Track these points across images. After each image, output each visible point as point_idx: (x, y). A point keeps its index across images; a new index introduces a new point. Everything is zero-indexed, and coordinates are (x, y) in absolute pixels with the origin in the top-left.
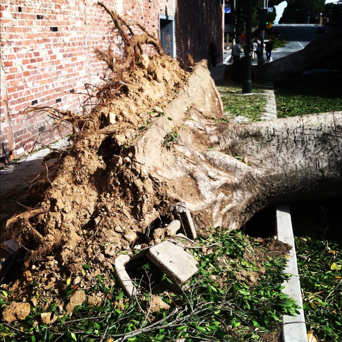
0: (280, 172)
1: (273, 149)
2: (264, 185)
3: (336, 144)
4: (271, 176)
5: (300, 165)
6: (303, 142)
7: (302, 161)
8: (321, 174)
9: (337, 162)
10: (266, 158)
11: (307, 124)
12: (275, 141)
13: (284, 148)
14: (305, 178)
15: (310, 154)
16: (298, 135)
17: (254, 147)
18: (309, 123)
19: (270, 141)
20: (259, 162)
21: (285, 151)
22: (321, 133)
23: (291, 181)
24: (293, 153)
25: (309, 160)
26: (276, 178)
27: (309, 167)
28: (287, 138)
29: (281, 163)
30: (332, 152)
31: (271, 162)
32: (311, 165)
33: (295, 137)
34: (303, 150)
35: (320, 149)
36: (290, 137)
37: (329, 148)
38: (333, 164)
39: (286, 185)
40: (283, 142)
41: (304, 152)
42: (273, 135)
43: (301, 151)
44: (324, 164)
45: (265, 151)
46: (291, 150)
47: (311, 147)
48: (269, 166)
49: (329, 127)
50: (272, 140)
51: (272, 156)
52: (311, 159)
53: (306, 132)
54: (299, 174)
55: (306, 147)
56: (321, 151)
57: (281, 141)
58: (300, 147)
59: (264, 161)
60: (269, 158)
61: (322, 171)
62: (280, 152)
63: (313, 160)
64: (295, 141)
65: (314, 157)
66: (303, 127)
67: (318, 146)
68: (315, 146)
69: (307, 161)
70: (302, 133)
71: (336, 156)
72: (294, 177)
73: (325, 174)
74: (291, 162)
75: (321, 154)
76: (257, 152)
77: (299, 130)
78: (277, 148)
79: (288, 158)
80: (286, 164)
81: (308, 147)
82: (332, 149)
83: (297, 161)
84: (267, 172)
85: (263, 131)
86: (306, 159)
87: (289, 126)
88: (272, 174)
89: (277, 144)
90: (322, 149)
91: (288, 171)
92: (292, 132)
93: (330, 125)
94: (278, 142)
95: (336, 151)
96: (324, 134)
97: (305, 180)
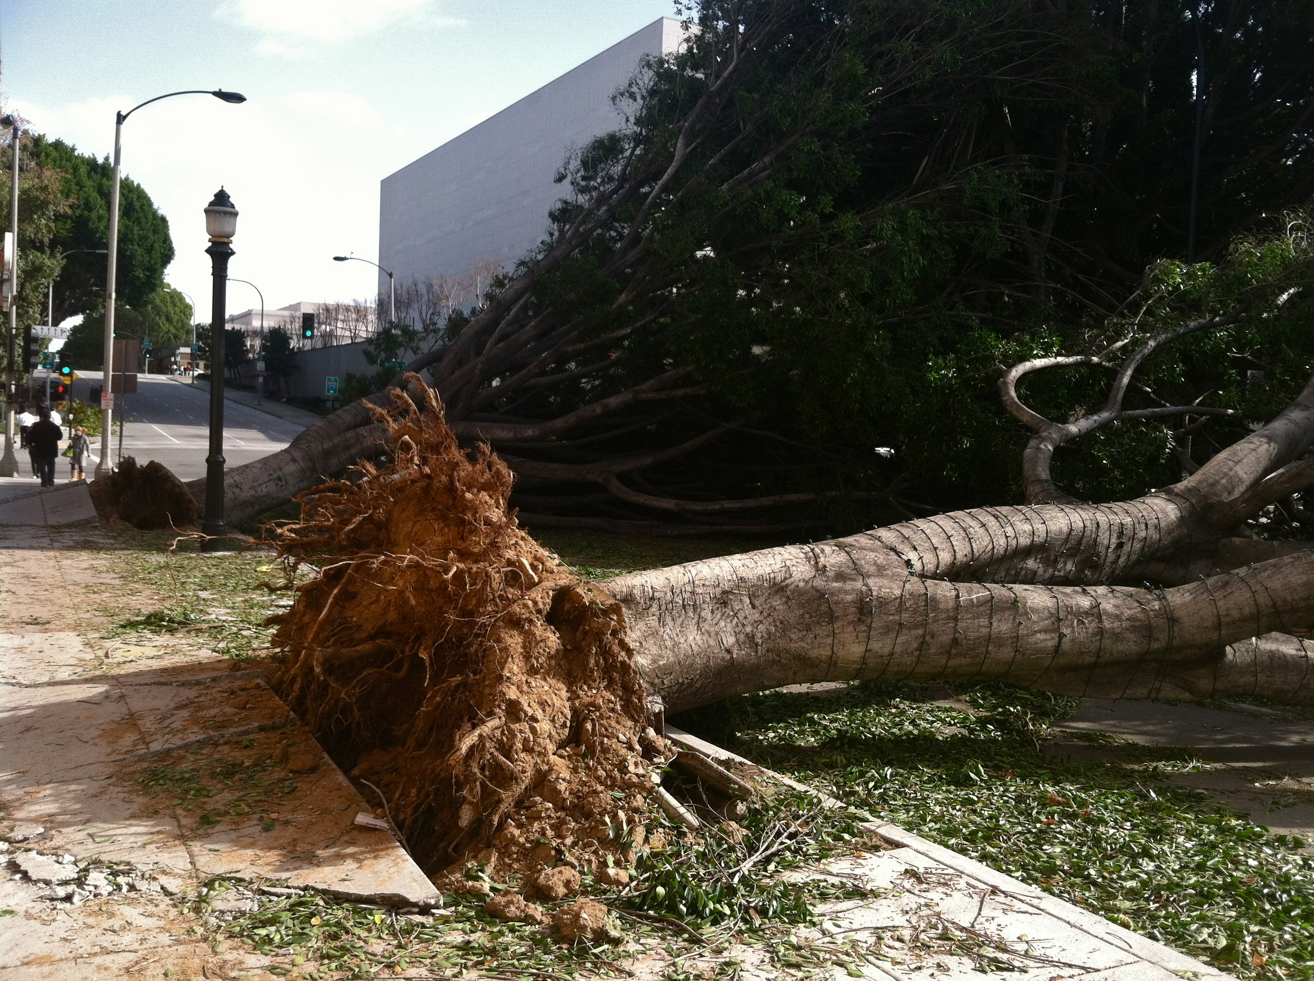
0: (671, 659)
1: (653, 622)
3: (740, 607)
4: (659, 667)
5: (696, 644)
6: (695, 606)
7: (698, 638)
8: (728, 657)
9: (747, 634)
11: (697, 578)
12: (654, 609)
13: (668, 620)
14: (706, 666)
15: (707, 626)
16: (686, 595)
18: (700, 576)
19: (648, 609)
20: (638, 644)
21: (671, 624)
22: (719, 590)
23: (687, 673)
24: (682, 625)
25: (707, 635)
27: (709, 646)
28: (672, 602)
29: (669, 643)
30: (736, 620)
31: (655, 644)
32: (712, 643)
33: (683, 600)
34: (696, 619)
35: (719, 616)
36: (677, 599)
37: (732, 613)
38: (742, 637)
39: (680, 681)
40: (667, 609)
42: (652, 599)
43: (694, 621)
44: (730, 640)
47: (707, 614)
48: (654, 650)
49: (729, 581)
50: (651, 606)
51: (654, 634)
52: (709, 633)
53: (699, 591)
54: (698, 660)
55: (699, 615)
56: (721, 619)
57: (663, 608)
58: (692, 615)
59: (644, 643)
60: (651, 637)
61: (728, 651)
62: (664, 626)
63: (713, 634)
64: (684, 606)
65: (712, 629)
66: (694, 582)
67: (716, 612)
68: (712, 612)
69: (705, 638)
70: (693, 593)
71: (743, 625)
72: (691, 666)
73: (735, 656)
74: (682, 641)
75: (722, 624)
76: (631, 628)
77: (689, 589)
78: (659, 620)
79: (677, 635)
80: (676, 644)
81: (703, 614)
82: (735, 615)
83: (691, 638)
84: (654, 661)
85: (637, 592)
86: (703, 634)
87: (673, 582)
88: (661, 663)
89: (658, 613)
90: (723, 615)
91: (682, 655)
92: (678, 591)
93: (730, 578)
94: (660, 609)
95: (741, 618)
96: (724, 592)
97: (706, 671)
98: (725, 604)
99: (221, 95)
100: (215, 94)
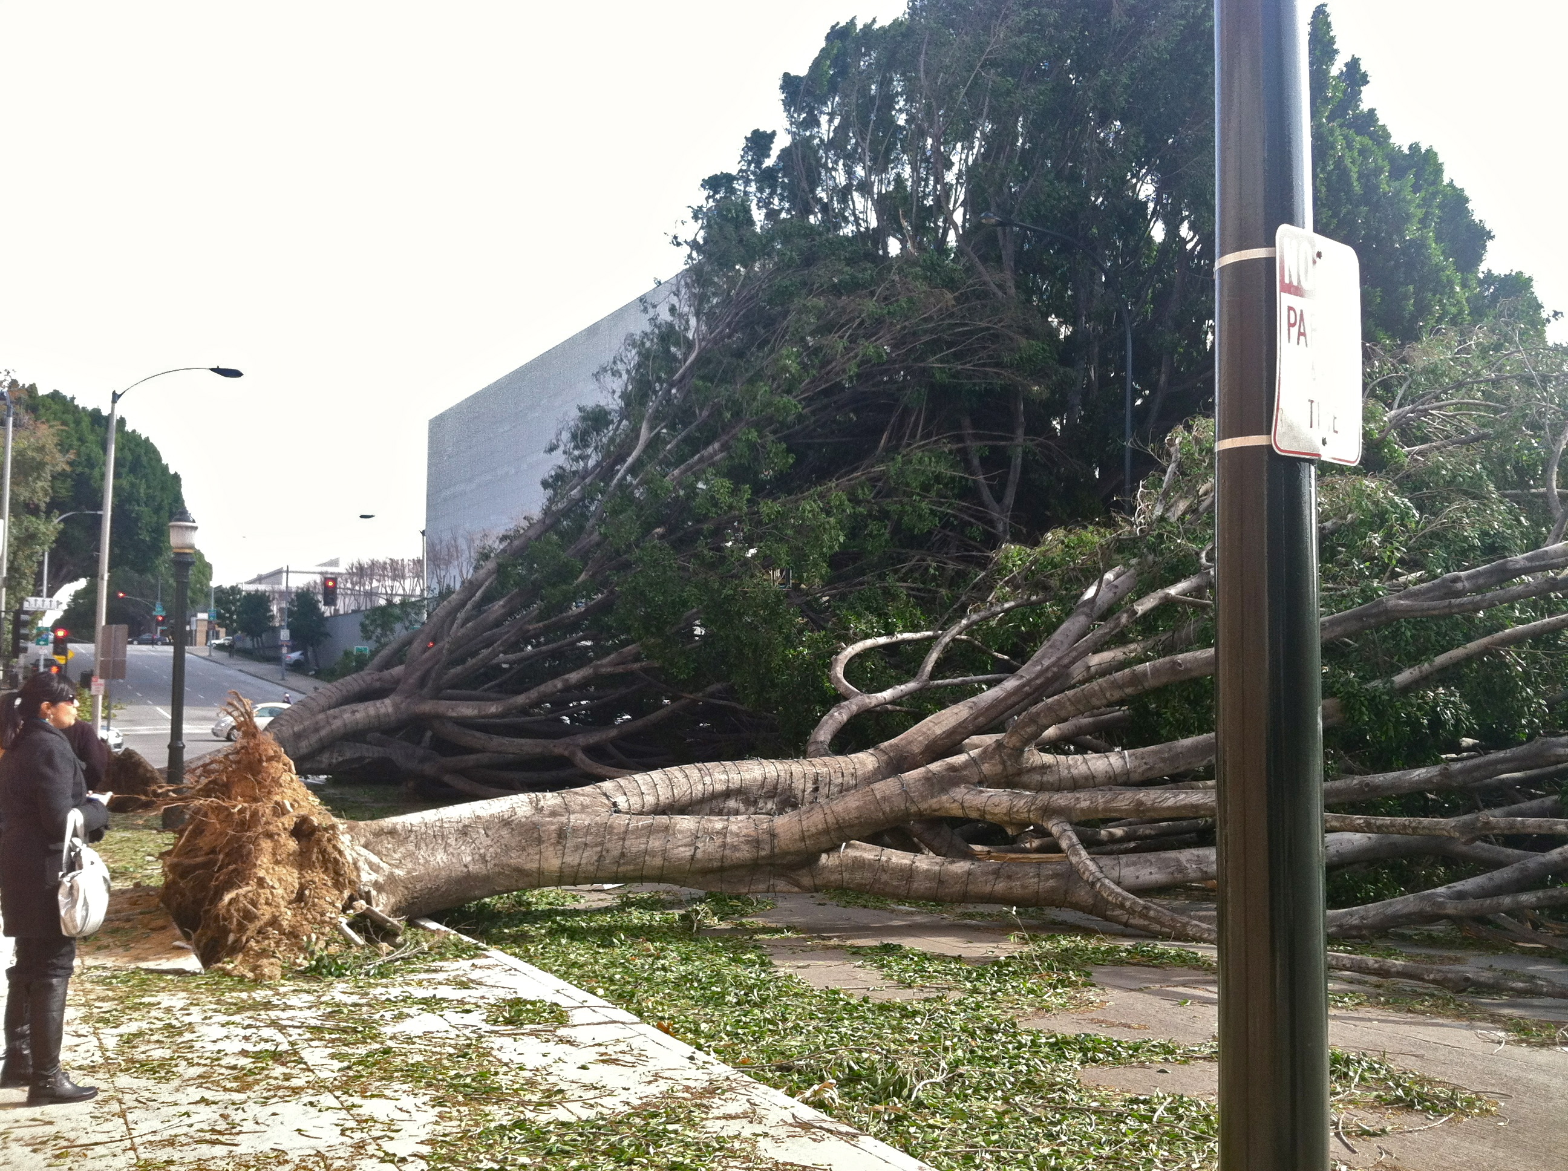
0: (423, 872)
1: (411, 847)
2: (407, 888)
3: (477, 836)
4: (413, 877)
6: (442, 835)
8: (466, 870)
9: (481, 855)
10: (404, 858)
11: (445, 818)
12: (412, 838)
13: (423, 845)
14: (449, 876)
15: (451, 850)
16: (436, 829)
17: (390, 846)
18: (447, 816)
19: (407, 838)
20: (399, 861)
21: (424, 848)
22: (461, 825)
23: (435, 881)
24: (433, 849)
26: (419, 879)
27: (452, 863)
28: (425, 833)
29: (422, 861)
30: (473, 845)
32: (454, 860)
33: (434, 832)
34: (444, 845)
36: (429, 832)
37: (470, 841)
38: (477, 857)
39: (429, 886)
40: (421, 838)
41: (445, 848)
42: (411, 831)
43: (442, 847)
44: (467, 859)
45: (402, 849)
46: (431, 846)
47: (452, 841)
48: (410, 866)
49: (469, 820)
50: (410, 836)
51: (411, 855)
52: (452, 854)
53: (445, 825)
54: (443, 873)
55: (446, 842)
56: (462, 844)
57: (419, 837)
58: (441, 842)
59: (403, 861)
61: (466, 866)
64: (435, 836)
65: (455, 852)
66: (442, 821)
67: (459, 840)
68: (456, 840)
69: (449, 857)
70: (441, 827)
71: (479, 849)
72: (437, 876)
73: (470, 870)
74: (432, 859)
75: (463, 848)
77: (438, 824)
78: (416, 845)
79: (429, 856)
80: (427, 862)
81: (449, 841)
82: (473, 842)
83: (439, 858)
84: (409, 873)
85: (399, 827)
86: (448, 855)
87: (427, 820)
88: (414, 874)
89: (415, 841)
90: (464, 842)
92: (430, 827)
93: (470, 818)
94: (416, 838)
95: (477, 844)
96: (465, 826)
97: (449, 880)
98: (466, 834)
99: (217, 370)
100: (213, 370)
